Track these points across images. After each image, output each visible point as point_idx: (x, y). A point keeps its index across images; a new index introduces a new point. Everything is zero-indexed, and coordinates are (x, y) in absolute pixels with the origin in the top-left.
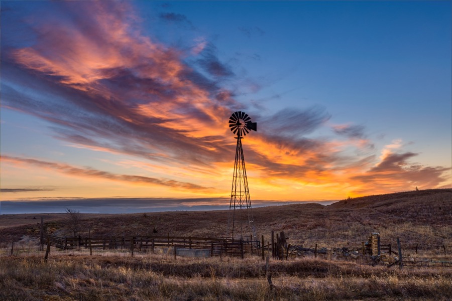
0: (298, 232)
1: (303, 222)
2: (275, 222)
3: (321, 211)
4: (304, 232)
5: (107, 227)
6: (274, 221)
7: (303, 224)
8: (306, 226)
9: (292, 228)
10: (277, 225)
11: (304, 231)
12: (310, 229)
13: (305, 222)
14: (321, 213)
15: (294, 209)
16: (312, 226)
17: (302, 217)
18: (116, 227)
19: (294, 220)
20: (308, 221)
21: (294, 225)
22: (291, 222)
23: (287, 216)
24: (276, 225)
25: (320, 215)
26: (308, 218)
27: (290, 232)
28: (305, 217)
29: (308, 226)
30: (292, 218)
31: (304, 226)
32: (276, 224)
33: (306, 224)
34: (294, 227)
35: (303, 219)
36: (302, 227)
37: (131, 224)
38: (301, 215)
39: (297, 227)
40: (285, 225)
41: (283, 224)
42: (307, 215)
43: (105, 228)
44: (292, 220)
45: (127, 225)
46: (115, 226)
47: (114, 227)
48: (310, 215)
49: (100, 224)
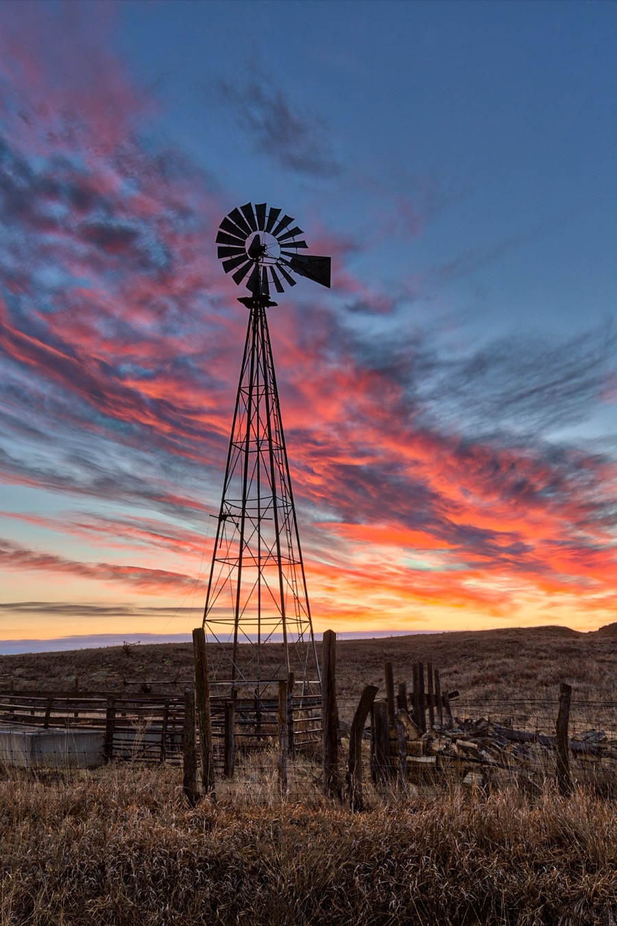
0: (513, 693)
1: (527, 668)
2: (455, 668)
3: (574, 643)
4: (528, 693)
5: (32, 679)
6: (451, 665)
7: (527, 671)
8: (535, 676)
9: (497, 682)
10: (458, 676)
11: (526, 689)
12: (546, 685)
13: (533, 667)
14: (573, 646)
15: (506, 637)
16: (550, 678)
17: (524, 655)
18: (53, 680)
19: (504, 663)
20: (539, 665)
21: (504, 674)
22: (496, 669)
23: (487, 654)
24: (455, 676)
25: (572, 650)
26: (541, 658)
27: (491, 692)
28: (534, 657)
29: (540, 677)
30: (499, 659)
31: (529, 677)
32: (456, 672)
33: (535, 671)
34: (501, 679)
35: (527, 660)
36: (524, 680)
37: (92, 671)
38: (523, 651)
39: (512, 678)
40: (478, 674)
41: (475, 673)
42: (538, 650)
43: (25, 683)
44: (498, 662)
45: (80, 674)
46: (53, 676)
47: (49, 680)
48: (545, 651)
49: (18, 671)
